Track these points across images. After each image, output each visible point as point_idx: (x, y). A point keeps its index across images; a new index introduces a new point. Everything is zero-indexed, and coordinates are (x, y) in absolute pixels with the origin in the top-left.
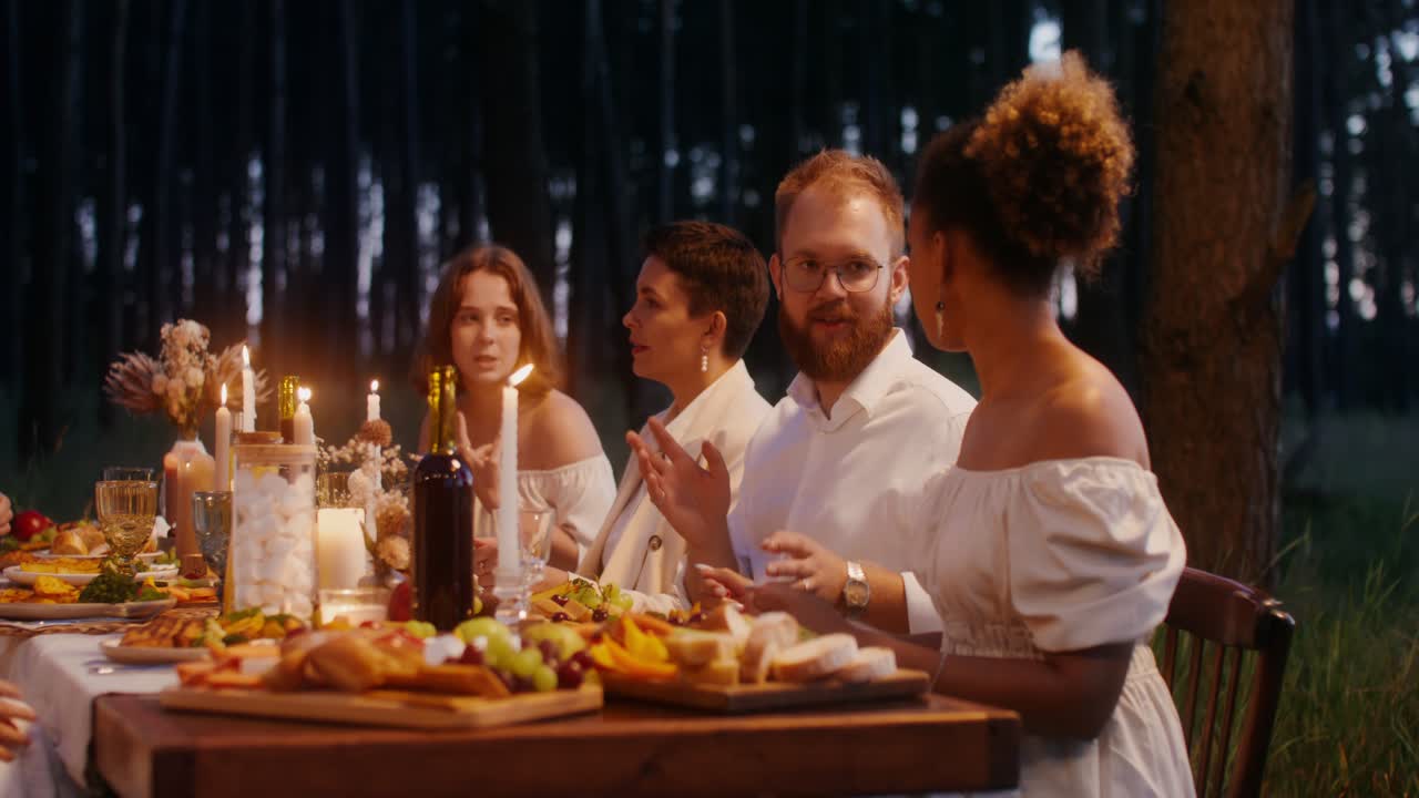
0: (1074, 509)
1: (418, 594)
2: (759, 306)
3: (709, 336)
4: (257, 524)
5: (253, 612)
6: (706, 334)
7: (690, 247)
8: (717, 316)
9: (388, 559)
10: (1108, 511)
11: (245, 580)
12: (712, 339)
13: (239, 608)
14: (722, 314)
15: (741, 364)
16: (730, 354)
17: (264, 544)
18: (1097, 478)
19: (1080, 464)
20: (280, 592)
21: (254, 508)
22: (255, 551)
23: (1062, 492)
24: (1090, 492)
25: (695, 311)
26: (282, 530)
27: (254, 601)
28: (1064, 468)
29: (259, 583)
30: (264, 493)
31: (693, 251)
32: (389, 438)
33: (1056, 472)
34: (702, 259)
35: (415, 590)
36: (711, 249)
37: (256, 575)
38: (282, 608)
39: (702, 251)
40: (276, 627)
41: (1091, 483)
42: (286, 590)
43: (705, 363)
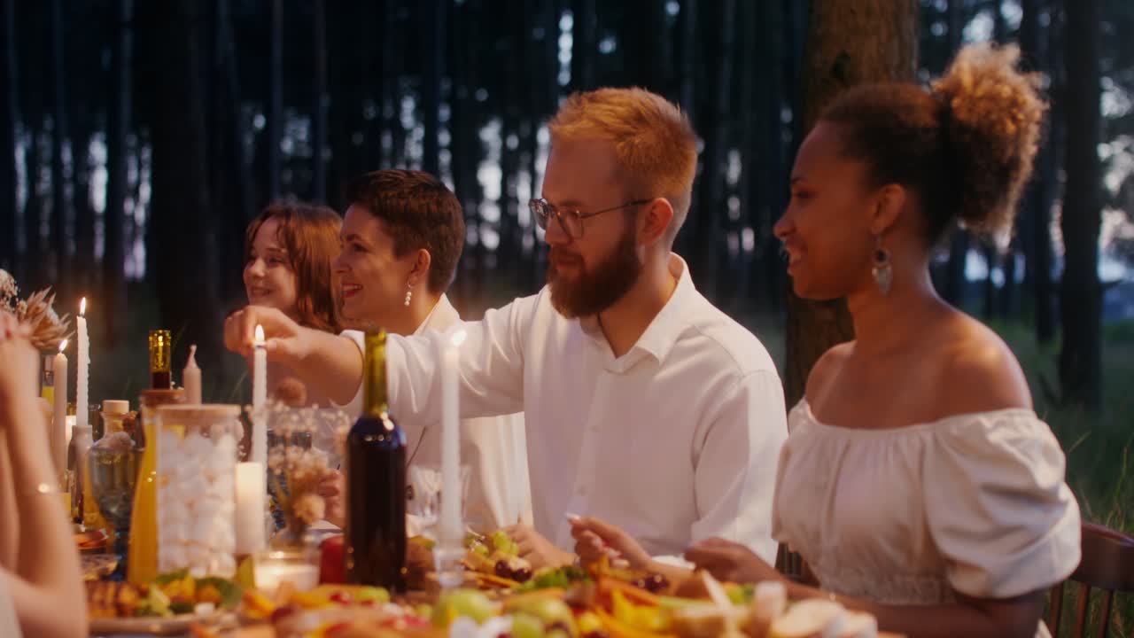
0: (1000, 458)
1: (354, 555)
2: (458, 242)
3: (414, 274)
4: (184, 486)
5: (181, 574)
6: (412, 272)
7: (390, 194)
8: (421, 254)
9: (305, 517)
10: (1030, 457)
11: (173, 541)
12: (417, 275)
13: (163, 569)
14: (427, 252)
15: (444, 297)
16: (434, 288)
17: (190, 505)
18: (1016, 429)
19: (999, 416)
20: (206, 553)
21: (182, 469)
22: (181, 511)
23: (987, 443)
24: (1013, 442)
25: (399, 252)
26: (209, 491)
27: (181, 562)
28: (985, 420)
29: (187, 545)
30: (190, 455)
31: (393, 196)
32: (304, 397)
33: (979, 426)
34: (402, 203)
35: (351, 550)
36: (410, 193)
37: (183, 535)
38: (209, 568)
39: (400, 196)
40: (211, 591)
41: (1012, 434)
42: (212, 550)
43: (409, 298)
